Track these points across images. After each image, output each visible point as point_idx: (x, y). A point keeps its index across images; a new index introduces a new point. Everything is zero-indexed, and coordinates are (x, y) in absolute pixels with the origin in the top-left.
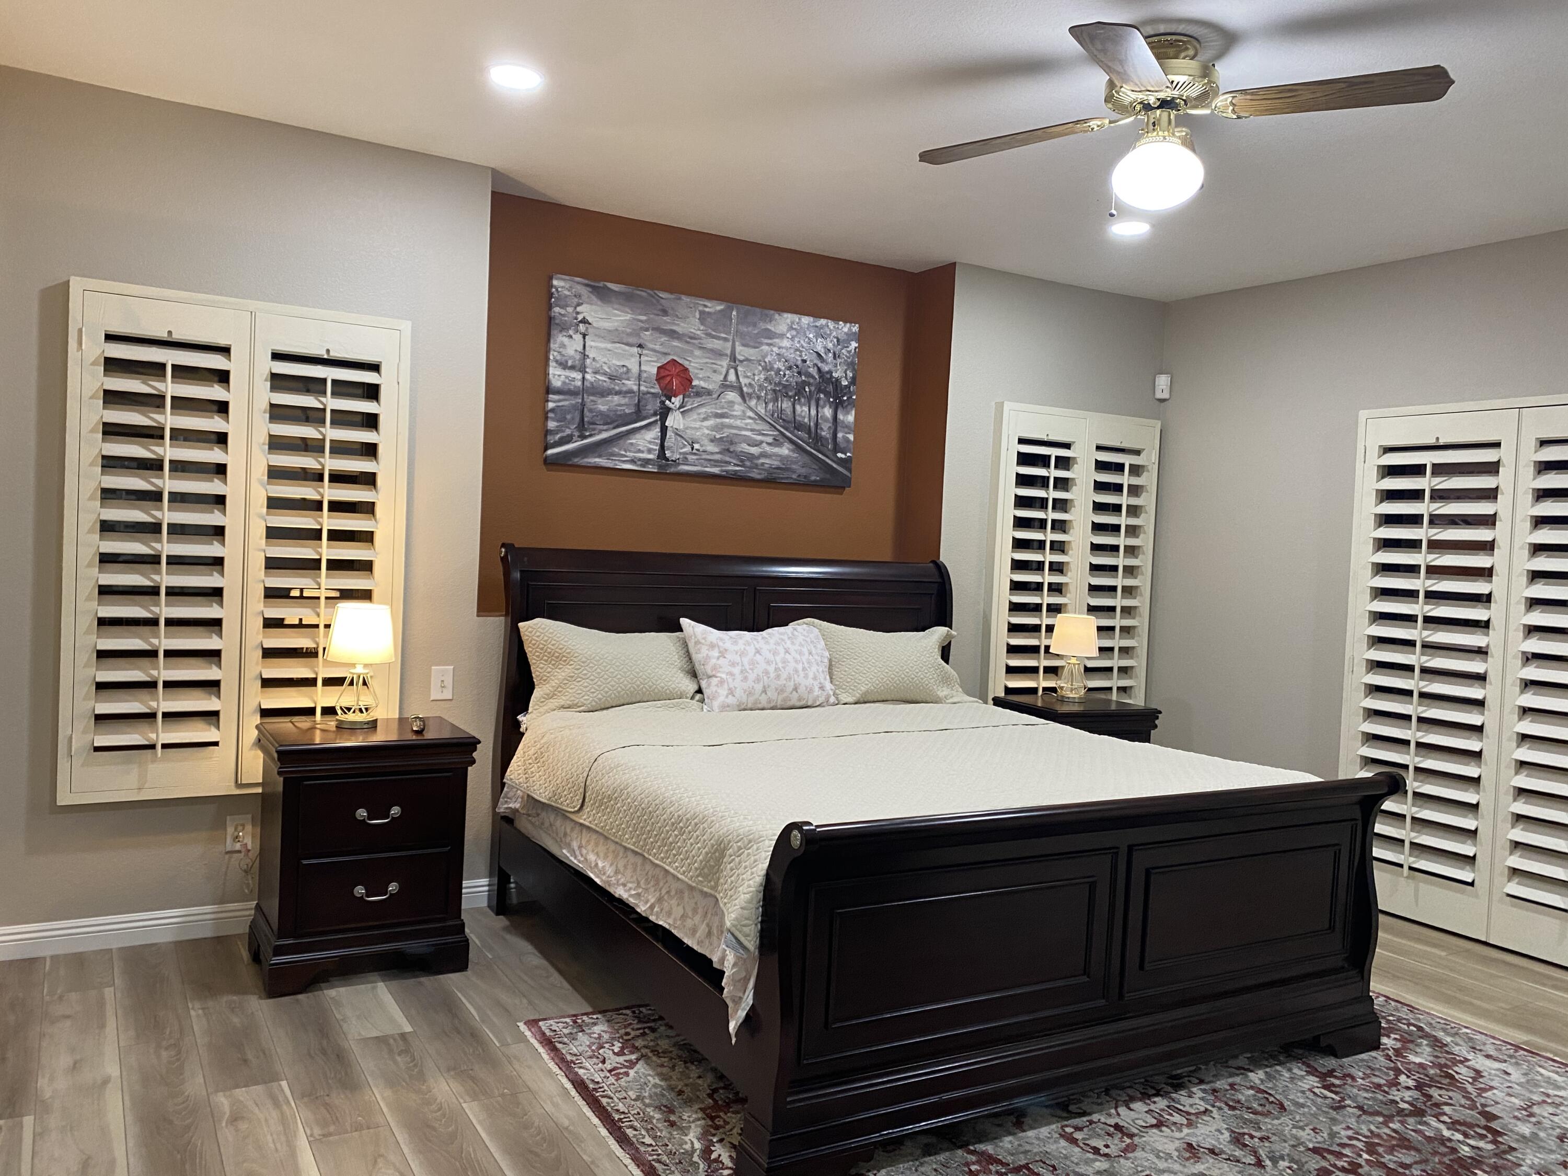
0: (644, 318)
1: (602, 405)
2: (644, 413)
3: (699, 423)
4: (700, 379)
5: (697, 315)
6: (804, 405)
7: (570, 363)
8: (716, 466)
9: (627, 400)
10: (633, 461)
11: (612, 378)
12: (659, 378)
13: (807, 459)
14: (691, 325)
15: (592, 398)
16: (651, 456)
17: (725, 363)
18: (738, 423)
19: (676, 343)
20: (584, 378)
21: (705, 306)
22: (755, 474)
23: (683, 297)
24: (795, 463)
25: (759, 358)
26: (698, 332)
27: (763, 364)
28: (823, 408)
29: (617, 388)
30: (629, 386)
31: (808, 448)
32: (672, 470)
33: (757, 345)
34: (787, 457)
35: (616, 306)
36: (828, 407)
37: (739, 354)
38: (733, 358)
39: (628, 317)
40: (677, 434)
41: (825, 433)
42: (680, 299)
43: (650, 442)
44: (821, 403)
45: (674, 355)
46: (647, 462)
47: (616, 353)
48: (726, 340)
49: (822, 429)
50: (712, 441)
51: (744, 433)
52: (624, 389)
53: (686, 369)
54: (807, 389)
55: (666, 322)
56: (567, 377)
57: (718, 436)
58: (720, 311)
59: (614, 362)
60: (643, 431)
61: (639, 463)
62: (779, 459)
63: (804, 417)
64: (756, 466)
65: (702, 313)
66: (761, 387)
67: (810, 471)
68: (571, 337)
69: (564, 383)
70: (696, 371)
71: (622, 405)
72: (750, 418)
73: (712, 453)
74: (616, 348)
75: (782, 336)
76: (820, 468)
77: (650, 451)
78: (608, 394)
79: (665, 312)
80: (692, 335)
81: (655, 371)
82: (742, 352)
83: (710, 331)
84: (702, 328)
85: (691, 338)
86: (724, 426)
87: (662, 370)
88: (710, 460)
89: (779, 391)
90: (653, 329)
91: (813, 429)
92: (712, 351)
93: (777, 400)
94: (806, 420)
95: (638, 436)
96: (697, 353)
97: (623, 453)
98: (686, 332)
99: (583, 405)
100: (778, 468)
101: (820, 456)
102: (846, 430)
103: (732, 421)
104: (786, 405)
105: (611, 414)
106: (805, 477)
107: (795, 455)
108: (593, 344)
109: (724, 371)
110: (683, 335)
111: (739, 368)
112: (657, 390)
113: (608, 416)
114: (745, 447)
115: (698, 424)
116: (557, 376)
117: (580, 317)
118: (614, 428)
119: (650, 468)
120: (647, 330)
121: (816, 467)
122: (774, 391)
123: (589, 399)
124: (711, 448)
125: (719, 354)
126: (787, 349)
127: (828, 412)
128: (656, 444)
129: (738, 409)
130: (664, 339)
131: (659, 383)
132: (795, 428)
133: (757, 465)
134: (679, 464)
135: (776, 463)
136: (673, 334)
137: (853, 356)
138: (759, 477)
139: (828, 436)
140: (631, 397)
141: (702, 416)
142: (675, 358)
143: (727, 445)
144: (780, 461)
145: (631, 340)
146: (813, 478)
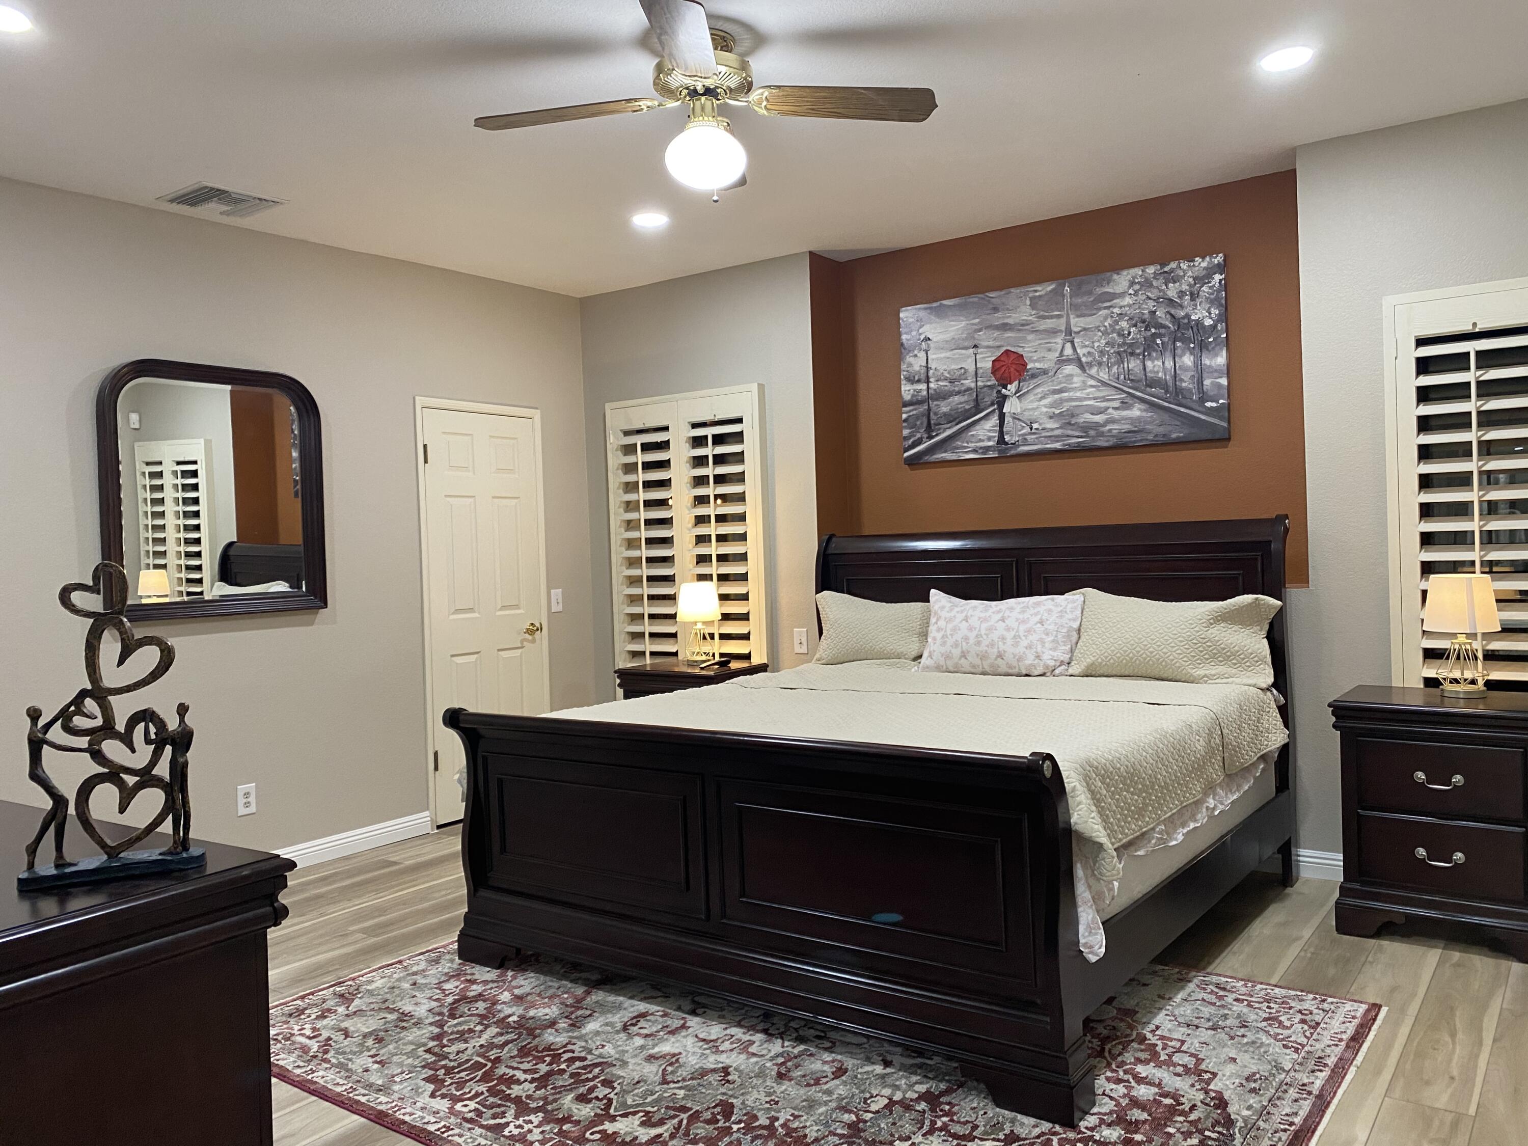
0: (977, 320)
1: (944, 407)
2: (982, 406)
3: (1037, 403)
4: (1036, 361)
5: (1028, 302)
6: (1157, 359)
7: (917, 378)
8: (1058, 441)
9: (966, 397)
10: (975, 451)
11: (952, 381)
12: (994, 371)
13: (1166, 417)
14: (1023, 313)
15: (935, 403)
16: (991, 443)
17: (1059, 340)
18: (1078, 394)
19: (1009, 334)
20: (928, 388)
21: (1036, 291)
22: (1102, 443)
23: (1012, 290)
24: (1150, 423)
25: (1098, 324)
26: (1030, 318)
27: (1102, 329)
28: (1181, 357)
29: (957, 389)
30: (968, 385)
31: (1166, 404)
32: (1013, 452)
33: (1095, 312)
34: (1139, 419)
35: (953, 318)
36: (1188, 355)
37: (1076, 326)
38: (1069, 332)
39: (964, 324)
40: (1015, 418)
41: (1186, 384)
42: (1010, 292)
43: (989, 431)
44: (1178, 352)
45: (1008, 345)
46: (987, 449)
47: (953, 359)
48: (1059, 317)
49: (1182, 380)
50: (1051, 418)
51: (1085, 403)
52: (963, 388)
53: (1022, 356)
54: (1159, 341)
55: (998, 318)
56: (915, 390)
57: (1057, 412)
58: (1051, 291)
59: (953, 367)
60: (982, 422)
61: (980, 451)
62: (1130, 421)
63: (1158, 372)
64: (1102, 434)
65: (1031, 299)
66: (1102, 353)
67: (1170, 428)
68: (916, 356)
69: (913, 396)
70: (1030, 355)
71: (961, 403)
72: (1092, 386)
73: (1052, 430)
74: (954, 355)
75: (1122, 295)
76: (1183, 423)
77: (989, 439)
78: (950, 396)
79: (996, 309)
80: (1024, 322)
81: (990, 365)
82: (1077, 323)
83: (1042, 313)
84: (1033, 312)
85: (1023, 325)
86: (1062, 401)
87: (996, 363)
88: (1050, 437)
89: (1125, 351)
90: (987, 328)
91: (1170, 383)
92: (1045, 331)
93: (1123, 362)
94: (1160, 375)
95: (978, 427)
96: (1030, 337)
97: (966, 445)
98: (1017, 321)
99: (929, 410)
100: (1130, 432)
101: (1182, 410)
102: (1216, 374)
103: (1071, 394)
104: (1134, 364)
105: (953, 413)
106: (1164, 435)
107: (1150, 414)
108: (934, 356)
109: (1059, 347)
110: (1016, 324)
111: (1076, 340)
112: (993, 382)
113: (950, 415)
114: (1089, 417)
115: (1035, 405)
116: (907, 390)
117: (922, 337)
118: (957, 424)
119: (991, 455)
120: (980, 330)
121: (1178, 423)
122: (1119, 353)
123: (933, 404)
124: (1051, 425)
125: (1054, 332)
126: (1129, 306)
127: (1188, 360)
128: (994, 431)
129: (1077, 381)
130: (996, 333)
131: (994, 375)
132: (1147, 386)
133: (1103, 432)
134: (1019, 446)
135: (1127, 427)
136: (1005, 327)
137: (1219, 291)
138: (1106, 444)
139: (1191, 386)
140: (970, 394)
141: (1039, 396)
142: (1009, 348)
143: (1067, 419)
144: (1131, 424)
145: (966, 344)
146: (1174, 436)
